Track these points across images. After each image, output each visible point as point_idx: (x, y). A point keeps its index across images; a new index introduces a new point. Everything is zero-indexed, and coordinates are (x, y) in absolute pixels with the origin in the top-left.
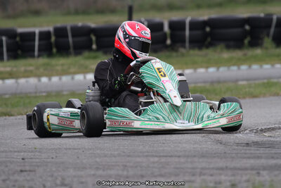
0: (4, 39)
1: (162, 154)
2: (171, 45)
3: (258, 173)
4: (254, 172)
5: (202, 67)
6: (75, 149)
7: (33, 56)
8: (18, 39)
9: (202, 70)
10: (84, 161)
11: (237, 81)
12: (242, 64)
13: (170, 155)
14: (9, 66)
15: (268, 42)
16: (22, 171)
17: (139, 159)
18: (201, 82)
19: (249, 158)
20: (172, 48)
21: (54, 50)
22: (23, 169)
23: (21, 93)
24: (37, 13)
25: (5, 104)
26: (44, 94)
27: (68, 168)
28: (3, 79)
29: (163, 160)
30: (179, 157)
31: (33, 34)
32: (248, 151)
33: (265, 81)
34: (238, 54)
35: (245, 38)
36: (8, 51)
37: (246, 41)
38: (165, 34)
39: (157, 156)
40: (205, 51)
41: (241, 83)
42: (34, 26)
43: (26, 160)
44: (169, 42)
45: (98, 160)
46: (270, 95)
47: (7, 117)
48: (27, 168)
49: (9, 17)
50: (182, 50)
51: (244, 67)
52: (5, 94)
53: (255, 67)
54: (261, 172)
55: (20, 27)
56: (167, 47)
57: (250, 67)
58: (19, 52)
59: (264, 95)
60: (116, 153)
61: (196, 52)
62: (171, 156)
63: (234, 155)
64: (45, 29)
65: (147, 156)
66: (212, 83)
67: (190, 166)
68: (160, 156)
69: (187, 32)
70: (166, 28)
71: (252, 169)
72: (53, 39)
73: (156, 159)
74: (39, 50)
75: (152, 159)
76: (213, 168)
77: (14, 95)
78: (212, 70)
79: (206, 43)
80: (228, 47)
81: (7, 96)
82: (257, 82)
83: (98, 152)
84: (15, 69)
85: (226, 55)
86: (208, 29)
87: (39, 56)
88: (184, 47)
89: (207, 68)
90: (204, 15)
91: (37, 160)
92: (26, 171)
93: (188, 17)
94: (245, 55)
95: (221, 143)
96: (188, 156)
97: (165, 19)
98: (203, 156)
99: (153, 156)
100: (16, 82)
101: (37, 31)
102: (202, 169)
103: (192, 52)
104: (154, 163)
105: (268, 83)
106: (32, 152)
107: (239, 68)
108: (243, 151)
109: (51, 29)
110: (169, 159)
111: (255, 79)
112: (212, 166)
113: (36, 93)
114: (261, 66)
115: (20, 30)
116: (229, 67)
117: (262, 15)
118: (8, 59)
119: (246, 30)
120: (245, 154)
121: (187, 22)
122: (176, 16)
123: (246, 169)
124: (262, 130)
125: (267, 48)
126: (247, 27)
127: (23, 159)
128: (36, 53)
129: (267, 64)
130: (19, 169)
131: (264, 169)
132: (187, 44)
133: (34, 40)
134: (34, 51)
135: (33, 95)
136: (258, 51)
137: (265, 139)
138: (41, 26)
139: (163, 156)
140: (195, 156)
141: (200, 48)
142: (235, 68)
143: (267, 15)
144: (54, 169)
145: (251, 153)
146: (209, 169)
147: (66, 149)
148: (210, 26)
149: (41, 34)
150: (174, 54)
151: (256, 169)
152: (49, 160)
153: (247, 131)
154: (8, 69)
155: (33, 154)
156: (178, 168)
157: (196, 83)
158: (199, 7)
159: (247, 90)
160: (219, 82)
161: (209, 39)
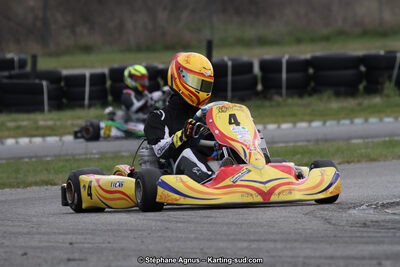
0: (44, 83)
1: (252, 238)
2: (262, 92)
3: (380, 264)
4: (374, 262)
5: (302, 120)
6: (139, 230)
7: (82, 106)
8: (62, 84)
9: (304, 125)
10: (151, 247)
11: (349, 139)
12: (356, 117)
13: (263, 238)
14: (51, 119)
15: (389, 87)
16: (69, 260)
17: (221, 244)
18: (303, 141)
19: (367, 243)
20: (265, 95)
21: (110, 98)
22: (71, 257)
23: (67, 155)
24: (87, 49)
25: (47, 170)
26: (97, 156)
27: (129, 256)
28: (43, 136)
29: (254, 245)
30: (275, 241)
31: (83, 77)
32: (365, 234)
33: (387, 139)
34: (350, 103)
35: (361, 82)
36: (49, 99)
37: (361, 87)
38: (255, 77)
39: (245, 241)
40: (307, 100)
41: (354, 141)
42: (84, 66)
43: (75, 245)
44: (260, 87)
45: (168, 244)
46: (393, 158)
47: (49, 187)
48: (77, 256)
49: (50, 55)
50: (277, 98)
51: (358, 121)
52: (47, 156)
53: (373, 120)
54: (383, 262)
55: (66, 68)
56: (257, 94)
57: (366, 120)
58: (64, 101)
59: (386, 158)
60: (193, 236)
61: (296, 100)
62: (265, 241)
63: (347, 239)
64: (98, 70)
65: (233, 240)
66: (317, 141)
67: (289, 253)
68: (250, 241)
69: (284, 75)
70: (256, 69)
71: (371, 258)
72: (109, 83)
73: (245, 244)
74: (90, 98)
75: (240, 245)
76: (320, 257)
77: (58, 157)
78: (316, 124)
79: (309, 89)
80: (338, 94)
81: (49, 159)
82: (375, 140)
83: (169, 234)
84: (58, 123)
85: (335, 104)
86: (311, 71)
87: (90, 106)
88: (280, 94)
89: (310, 121)
90: (306, 53)
91: (90, 245)
92: (74, 260)
93: (285, 54)
94: (360, 104)
95: (330, 223)
96: (287, 241)
97: (255, 57)
98: (306, 240)
99: (240, 240)
100: (60, 140)
101: (87, 73)
102: (305, 257)
103: (290, 101)
104: (242, 249)
105: (390, 142)
106: (82, 234)
107: (352, 122)
108: (358, 234)
109: (106, 71)
110: (262, 245)
111: (372, 137)
112: (318, 254)
113: (86, 154)
114: (381, 120)
115: (65, 72)
116: (339, 120)
117: (382, 53)
118: (50, 111)
119: (361, 72)
120: (363, 237)
121: (284, 61)
122: (269, 54)
123: (363, 258)
124: (383, 205)
125: (388, 96)
126: (363, 69)
127: (71, 244)
128: (86, 102)
129: (388, 116)
130: (66, 257)
131: (387, 257)
132: (284, 91)
133: (84, 85)
134: (84, 99)
135: (83, 157)
136: (377, 100)
137: (388, 217)
138: (93, 67)
139: (254, 241)
140: (296, 241)
141: (301, 96)
142: (347, 122)
143: (388, 52)
144: (111, 258)
145: (369, 237)
146: (314, 257)
147: (127, 230)
148: (314, 67)
149: (93, 76)
150: (267, 103)
151: (377, 258)
152: (104, 245)
153: (364, 207)
154: (50, 123)
155: (83, 237)
156: (273, 257)
157: (296, 142)
158: (299, 41)
159: (363, 151)
160: (326, 140)
161: (312, 84)
